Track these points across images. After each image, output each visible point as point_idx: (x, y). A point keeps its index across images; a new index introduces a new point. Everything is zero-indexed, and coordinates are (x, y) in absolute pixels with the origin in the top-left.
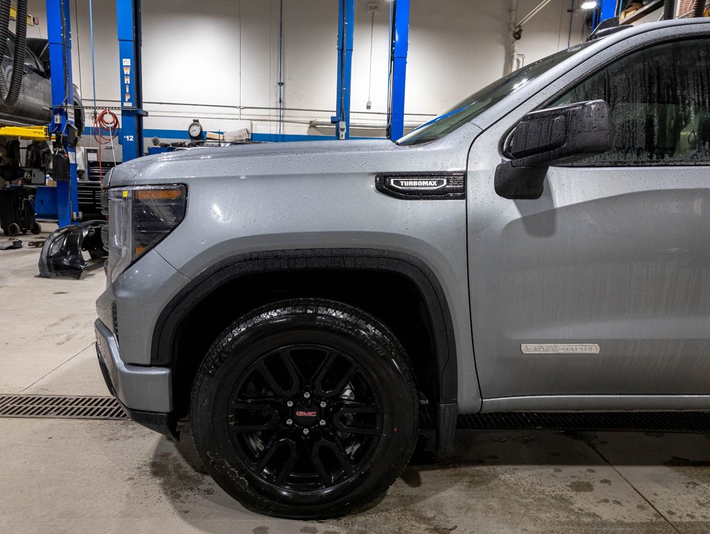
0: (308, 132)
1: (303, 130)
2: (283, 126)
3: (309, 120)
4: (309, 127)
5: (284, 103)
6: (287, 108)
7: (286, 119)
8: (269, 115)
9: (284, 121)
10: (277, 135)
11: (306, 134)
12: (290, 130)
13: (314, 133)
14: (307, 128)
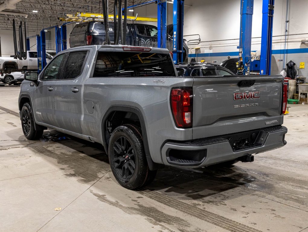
0: (300, 46)
1: (298, 46)
2: (288, 45)
3: (300, 40)
4: (301, 44)
5: (288, 32)
6: (290, 34)
7: (289, 41)
8: (281, 40)
9: (287, 42)
10: (284, 50)
11: (299, 48)
12: (291, 46)
13: (304, 47)
14: (300, 45)
